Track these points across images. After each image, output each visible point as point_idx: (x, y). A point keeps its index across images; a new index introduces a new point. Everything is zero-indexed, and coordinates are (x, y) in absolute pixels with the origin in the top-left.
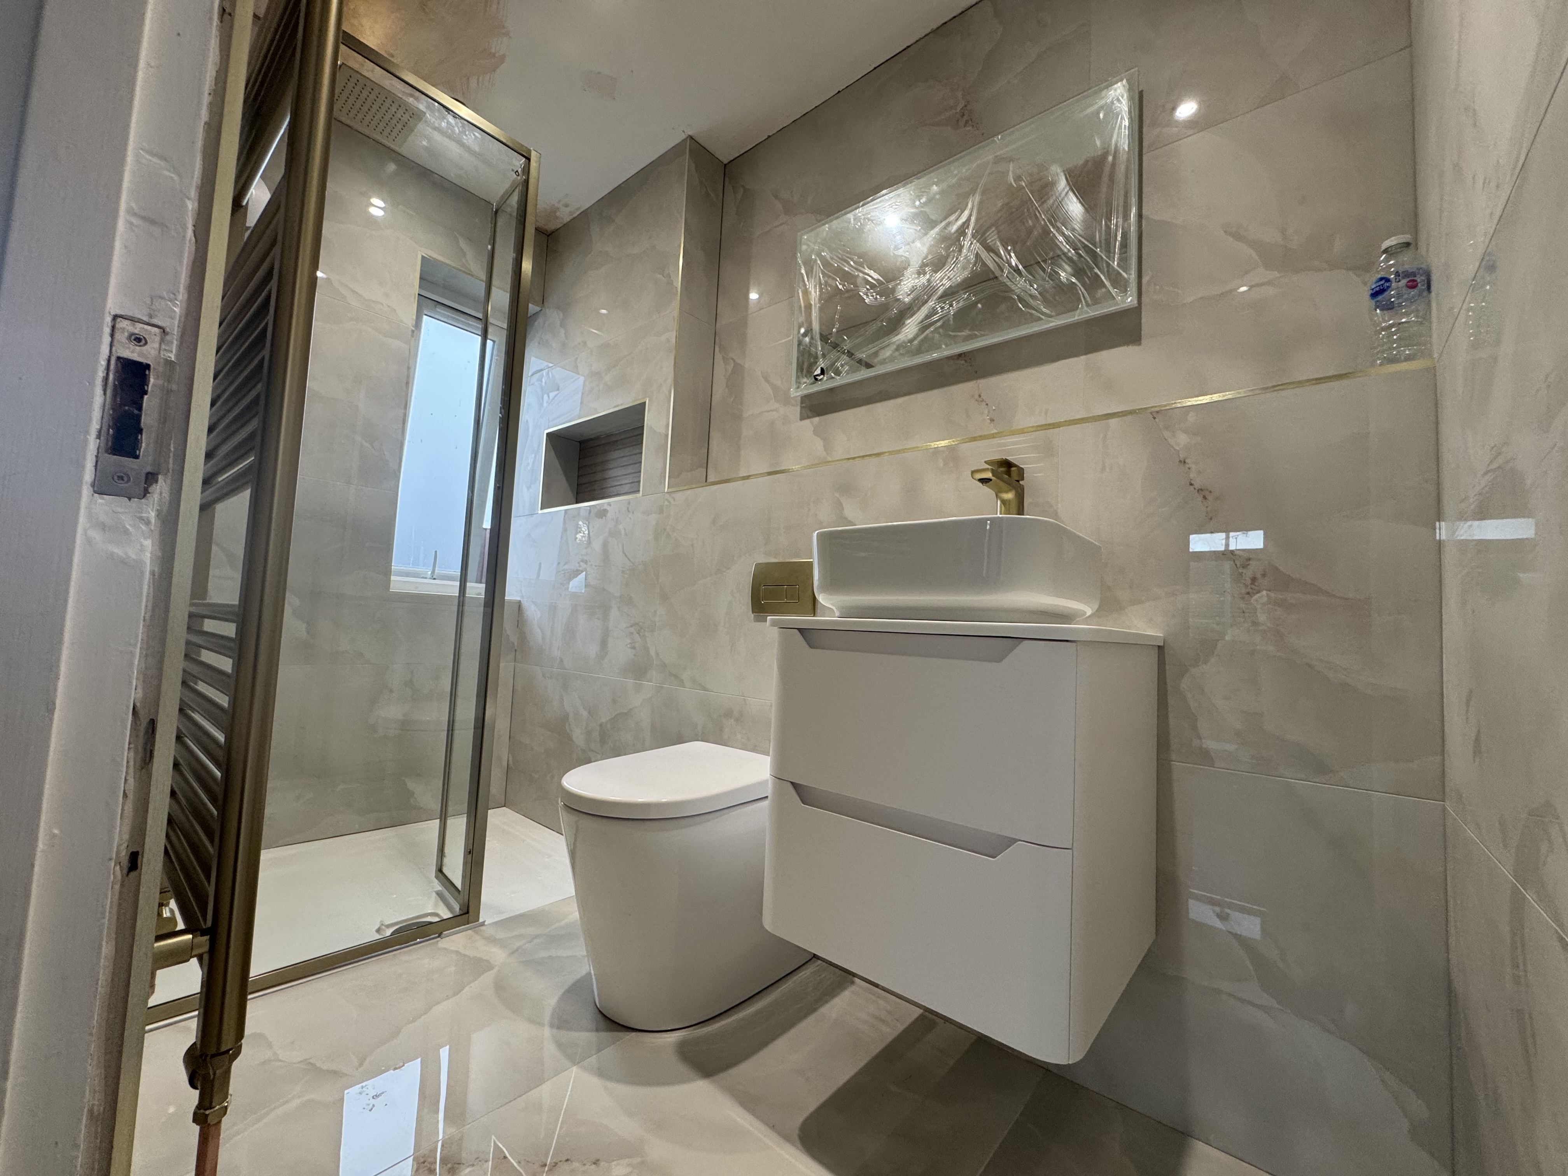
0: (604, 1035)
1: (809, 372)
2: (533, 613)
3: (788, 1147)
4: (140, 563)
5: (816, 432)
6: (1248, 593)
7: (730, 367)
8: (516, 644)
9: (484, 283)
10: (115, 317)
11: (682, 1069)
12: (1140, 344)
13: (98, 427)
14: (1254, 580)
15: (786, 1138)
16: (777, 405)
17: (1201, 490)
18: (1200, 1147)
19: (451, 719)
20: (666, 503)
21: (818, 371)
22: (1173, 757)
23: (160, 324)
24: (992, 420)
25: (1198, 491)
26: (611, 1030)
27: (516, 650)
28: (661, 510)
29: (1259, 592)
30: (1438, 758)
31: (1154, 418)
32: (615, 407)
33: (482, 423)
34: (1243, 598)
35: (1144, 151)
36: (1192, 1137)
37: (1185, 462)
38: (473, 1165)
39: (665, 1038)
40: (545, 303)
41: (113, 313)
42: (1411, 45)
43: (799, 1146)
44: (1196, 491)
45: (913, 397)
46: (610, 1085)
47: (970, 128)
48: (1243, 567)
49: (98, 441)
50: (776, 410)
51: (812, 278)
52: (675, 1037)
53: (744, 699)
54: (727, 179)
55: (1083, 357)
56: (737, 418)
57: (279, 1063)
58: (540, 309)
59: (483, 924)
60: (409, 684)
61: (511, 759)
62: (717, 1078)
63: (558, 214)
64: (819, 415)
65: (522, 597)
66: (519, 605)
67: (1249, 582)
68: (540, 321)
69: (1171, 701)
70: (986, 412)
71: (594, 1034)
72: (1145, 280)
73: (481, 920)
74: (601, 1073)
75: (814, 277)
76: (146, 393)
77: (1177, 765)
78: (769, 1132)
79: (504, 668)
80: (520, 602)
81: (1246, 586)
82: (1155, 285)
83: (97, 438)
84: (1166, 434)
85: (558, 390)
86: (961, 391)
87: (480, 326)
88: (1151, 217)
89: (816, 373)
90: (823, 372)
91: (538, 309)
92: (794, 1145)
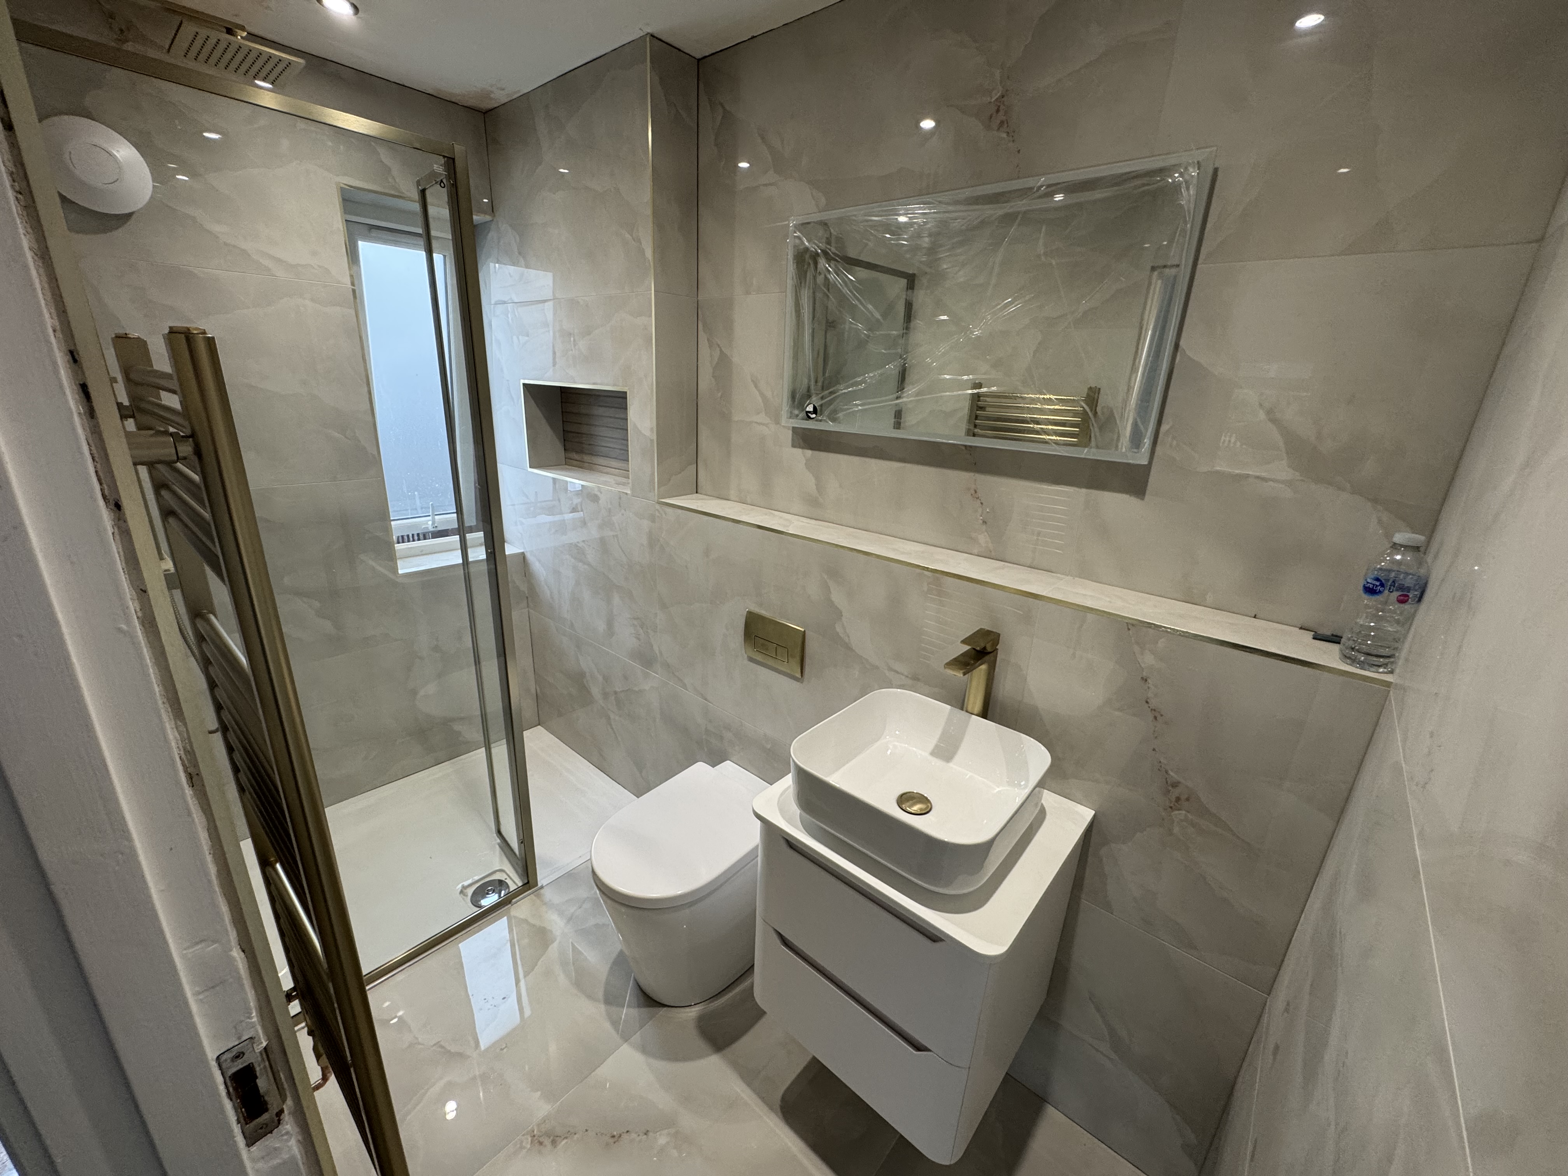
0: (645, 1011)
1: (801, 406)
2: (538, 567)
3: (773, 1116)
4: (293, 1158)
5: (808, 466)
6: (1171, 807)
7: (717, 354)
8: (526, 592)
9: (418, 204)
10: (218, 1058)
11: (700, 1044)
12: (1143, 499)
13: (236, 1118)
14: (1178, 799)
15: (771, 1108)
16: (767, 420)
17: (1155, 710)
18: (1051, 1112)
19: (483, 712)
20: (657, 514)
21: (810, 408)
22: (1083, 896)
23: (247, 1037)
24: (984, 522)
25: (1152, 710)
26: (649, 1006)
27: (527, 597)
28: (653, 519)
29: (1179, 810)
30: (1275, 970)
31: (1129, 629)
32: (594, 384)
33: (453, 403)
34: (1165, 809)
35: (1200, 261)
36: (1048, 1103)
37: (1146, 680)
38: (566, 1138)
39: (688, 1012)
40: (495, 211)
41: (215, 1057)
42: (1541, 240)
43: (780, 1114)
44: (1150, 709)
45: (908, 466)
46: (652, 1061)
47: (1004, 135)
48: (1172, 787)
49: (239, 1125)
50: (766, 425)
51: (805, 287)
52: (695, 1011)
53: (741, 722)
54: (701, 86)
55: (1084, 490)
56: (726, 417)
57: (421, 1046)
58: (491, 219)
59: (542, 887)
60: (436, 649)
61: (538, 689)
62: (724, 1052)
63: (492, 96)
64: (812, 448)
65: (525, 548)
66: (523, 557)
67: (1174, 800)
68: (492, 235)
69: (1090, 859)
70: (980, 510)
71: (637, 1010)
72: (1164, 428)
73: (539, 885)
74: (644, 1049)
75: (807, 287)
76: (256, 1077)
77: (1084, 902)
78: (759, 1101)
79: (517, 616)
80: (523, 553)
81: (1171, 802)
82: (1174, 438)
83: (238, 1124)
84: (1136, 649)
85: (528, 336)
86: (960, 478)
87: (421, 242)
88: (1188, 352)
89: (808, 409)
90: (815, 411)
91: (488, 218)
92: (776, 1113)
